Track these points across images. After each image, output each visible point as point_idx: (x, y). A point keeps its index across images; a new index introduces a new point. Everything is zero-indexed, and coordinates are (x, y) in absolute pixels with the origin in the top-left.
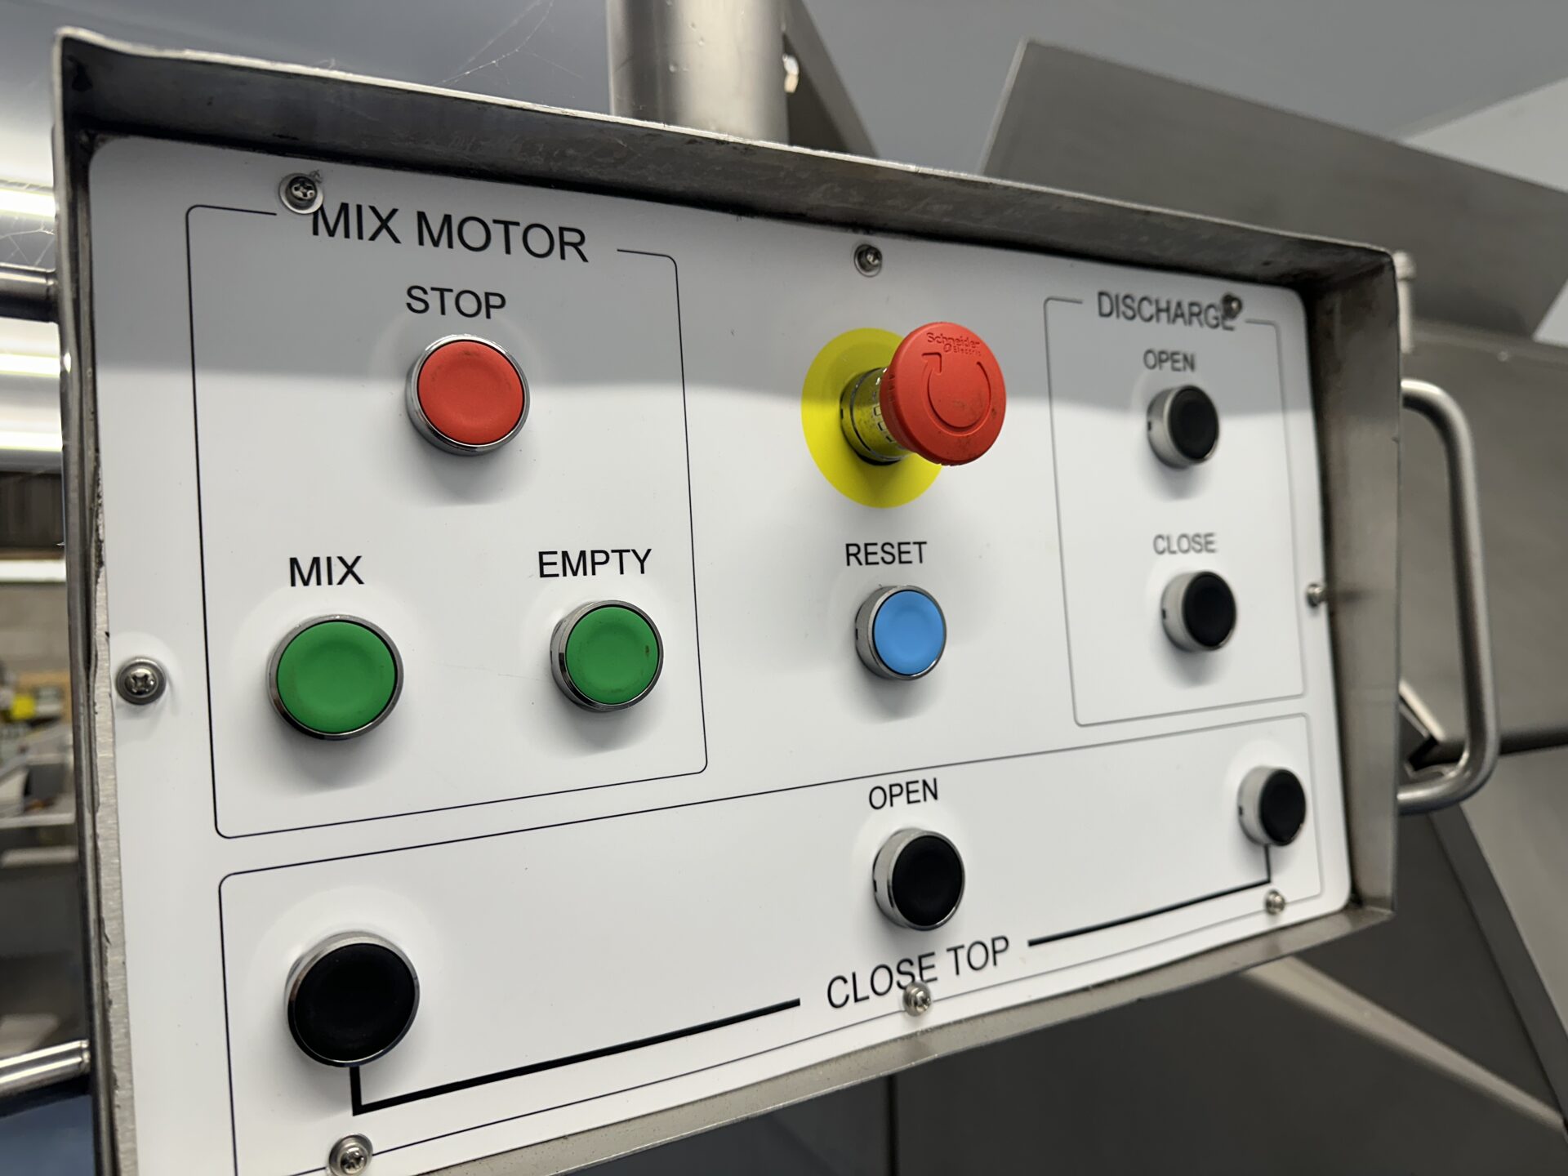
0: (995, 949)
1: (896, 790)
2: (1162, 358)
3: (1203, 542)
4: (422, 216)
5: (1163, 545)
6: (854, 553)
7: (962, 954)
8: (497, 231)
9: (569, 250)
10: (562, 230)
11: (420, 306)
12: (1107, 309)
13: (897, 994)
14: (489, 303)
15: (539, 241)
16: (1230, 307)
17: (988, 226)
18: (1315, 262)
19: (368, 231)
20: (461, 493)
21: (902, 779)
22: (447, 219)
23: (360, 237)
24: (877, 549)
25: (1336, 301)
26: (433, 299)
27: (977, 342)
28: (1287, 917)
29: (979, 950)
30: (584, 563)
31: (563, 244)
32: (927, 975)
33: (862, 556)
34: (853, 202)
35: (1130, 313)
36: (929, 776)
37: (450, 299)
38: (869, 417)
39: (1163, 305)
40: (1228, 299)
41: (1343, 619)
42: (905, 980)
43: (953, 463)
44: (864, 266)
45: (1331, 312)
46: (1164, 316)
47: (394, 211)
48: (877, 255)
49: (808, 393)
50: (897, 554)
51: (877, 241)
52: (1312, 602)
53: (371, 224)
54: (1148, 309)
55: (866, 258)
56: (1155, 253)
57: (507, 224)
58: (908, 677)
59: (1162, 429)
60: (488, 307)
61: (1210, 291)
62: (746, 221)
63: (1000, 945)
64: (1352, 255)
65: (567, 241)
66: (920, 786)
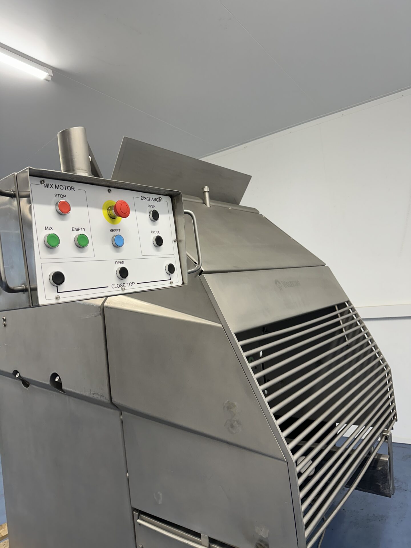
0: (133, 284)
1: (119, 262)
2: (150, 206)
3: (158, 232)
4: (56, 185)
5: (152, 232)
6: (111, 230)
7: (129, 284)
8: (64, 187)
9: (73, 189)
10: (72, 187)
11: (56, 196)
12: (142, 199)
13: (120, 288)
14: (64, 196)
15: (69, 188)
16: (160, 199)
17: (125, 187)
18: (171, 193)
19: (50, 187)
20: (63, 220)
21: (120, 261)
22: (58, 186)
23: (49, 187)
24: (114, 230)
25: (175, 198)
26: (58, 195)
27: (126, 203)
28: (173, 285)
29: (131, 284)
30: (77, 229)
31: (72, 189)
32: (124, 286)
33: (112, 231)
34: (108, 184)
35: (146, 199)
36: (123, 261)
37: (59, 195)
38: (113, 212)
39: (150, 198)
40: (159, 198)
41: (179, 244)
42: (121, 286)
43: (124, 218)
44: (109, 192)
45: (174, 200)
46: (150, 200)
47: (52, 185)
48: (111, 191)
49: (103, 209)
50: (117, 231)
51: (110, 188)
52: (175, 242)
53: (50, 186)
54: (148, 199)
55: (109, 191)
56: (148, 191)
57: (65, 186)
58: (120, 246)
59: (151, 216)
60: (64, 197)
61: (157, 196)
62: (94, 186)
63: (133, 283)
64: (176, 192)
65: (72, 188)
66: (122, 262)
